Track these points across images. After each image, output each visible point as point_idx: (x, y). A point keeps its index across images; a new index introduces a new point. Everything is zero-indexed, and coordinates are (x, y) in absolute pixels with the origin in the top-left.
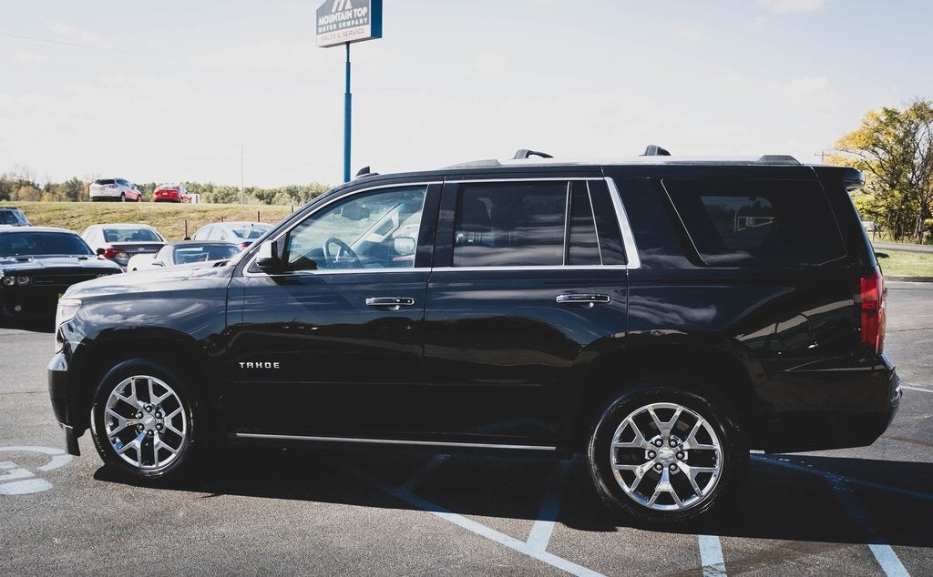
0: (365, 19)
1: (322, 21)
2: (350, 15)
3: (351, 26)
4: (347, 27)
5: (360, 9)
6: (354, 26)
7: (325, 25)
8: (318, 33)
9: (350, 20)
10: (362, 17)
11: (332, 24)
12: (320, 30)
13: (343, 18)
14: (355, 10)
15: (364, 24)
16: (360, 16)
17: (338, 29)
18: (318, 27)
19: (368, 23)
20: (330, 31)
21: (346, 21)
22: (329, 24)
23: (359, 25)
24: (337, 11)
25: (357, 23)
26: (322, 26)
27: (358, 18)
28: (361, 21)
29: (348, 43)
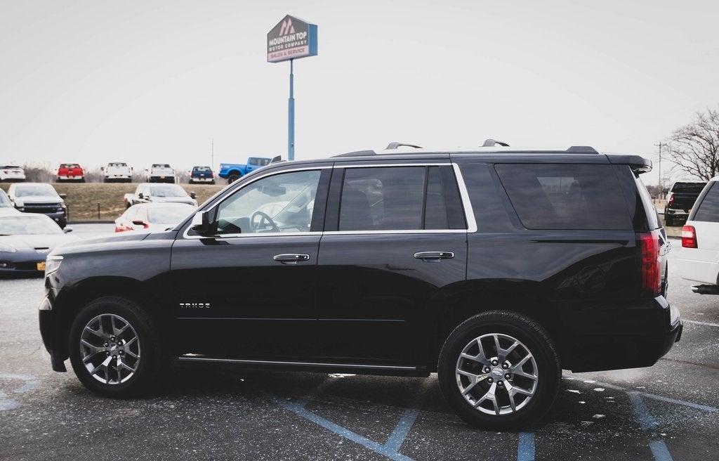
0: (305, 41)
1: (272, 43)
2: (293, 38)
3: (294, 47)
4: (291, 47)
5: (301, 33)
6: (297, 46)
7: (274, 46)
8: (268, 52)
9: (294, 41)
10: (303, 39)
11: (280, 44)
12: (270, 49)
13: (288, 40)
14: (297, 34)
15: (304, 45)
16: (301, 38)
17: (284, 48)
18: (268, 47)
19: (306, 44)
20: (278, 50)
21: (291, 42)
22: (277, 45)
23: (301, 45)
24: (283, 35)
25: (299, 44)
26: (272, 46)
27: (300, 40)
28: (302, 43)
29: (292, 59)
